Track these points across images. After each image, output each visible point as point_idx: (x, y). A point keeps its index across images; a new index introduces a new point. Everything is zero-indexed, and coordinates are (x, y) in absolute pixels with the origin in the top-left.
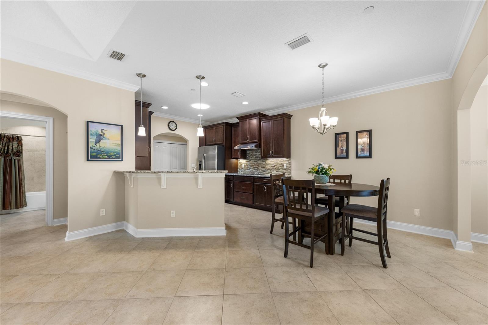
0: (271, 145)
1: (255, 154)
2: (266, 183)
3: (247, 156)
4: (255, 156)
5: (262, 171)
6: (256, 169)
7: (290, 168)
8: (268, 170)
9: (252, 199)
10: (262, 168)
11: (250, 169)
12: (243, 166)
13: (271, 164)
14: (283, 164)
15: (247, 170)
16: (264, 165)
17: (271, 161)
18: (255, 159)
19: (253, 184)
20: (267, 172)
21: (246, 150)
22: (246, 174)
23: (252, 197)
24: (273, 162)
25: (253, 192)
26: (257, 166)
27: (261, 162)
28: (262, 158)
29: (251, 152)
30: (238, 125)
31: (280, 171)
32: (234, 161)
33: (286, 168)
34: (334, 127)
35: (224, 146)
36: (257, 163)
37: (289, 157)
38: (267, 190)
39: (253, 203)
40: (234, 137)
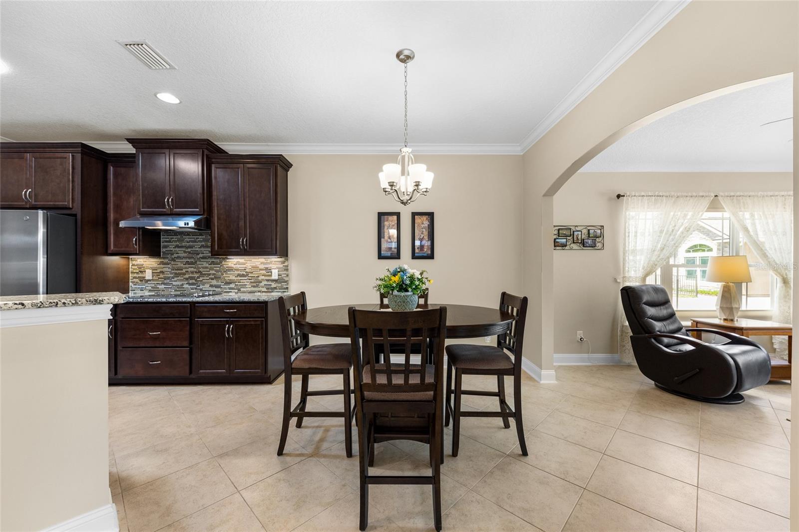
0: (242, 223)
1: (188, 244)
2: (232, 315)
3: (163, 250)
4: (189, 250)
5: (211, 286)
6: (191, 282)
7: (286, 279)
8: (230, 283)
9: (188, 362)
10: (212, 279)
11: (174, 283)
12: (148, 275)
13: (237, 270)
14: (269, 270)
15: (163, 286)
16: (216, 271)
17: (238, 263)
18: (190, 258)
19: (191, 323)
20: (225, 288)
21: (157, 233)
22: (158, 296)
23: (187, 357)
24: (244, 264)
25: (191, 342)
26: (196, 275)
27: (207, 265)
28: (214, 254)
29: (175, 238)
30: (134, 162)
31: (262, 284)
32: (116, 260)
33: (276, 278)
34: (426, 192)
35: (75, 215)
36: (195, 268)
37: (284, 253)
38: (236, 334)
39: (191, 372)
40: (115, 194)
